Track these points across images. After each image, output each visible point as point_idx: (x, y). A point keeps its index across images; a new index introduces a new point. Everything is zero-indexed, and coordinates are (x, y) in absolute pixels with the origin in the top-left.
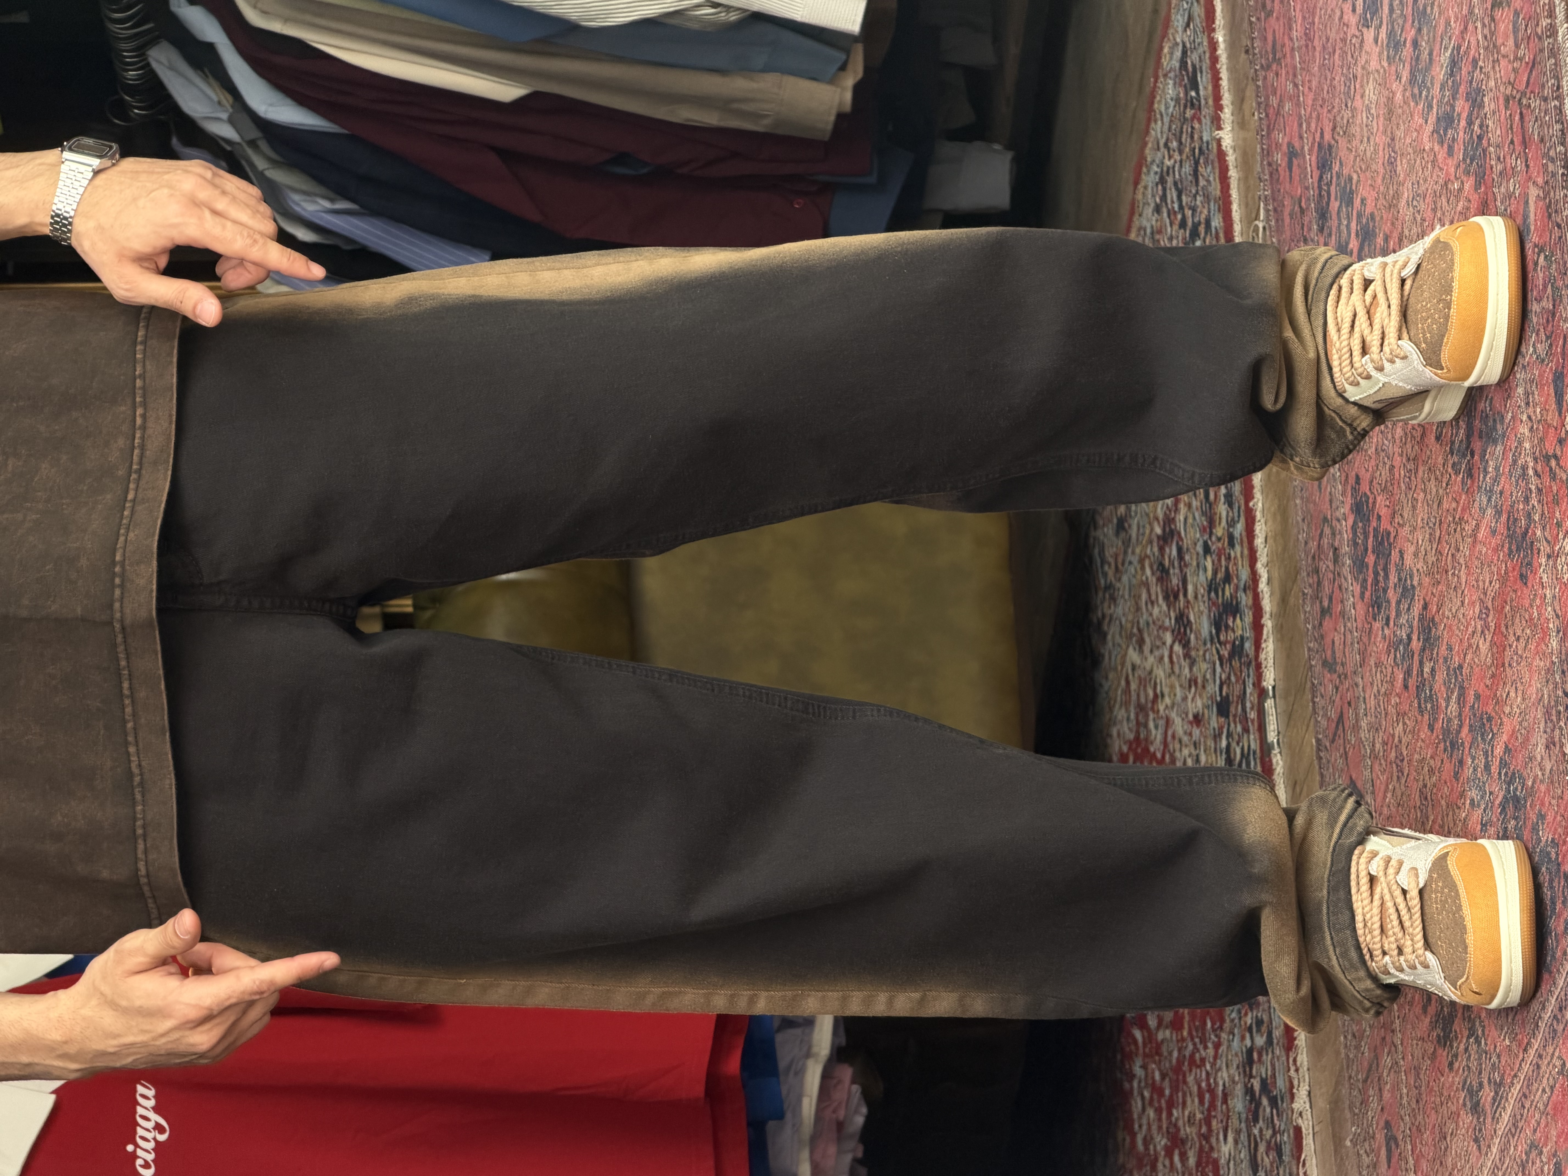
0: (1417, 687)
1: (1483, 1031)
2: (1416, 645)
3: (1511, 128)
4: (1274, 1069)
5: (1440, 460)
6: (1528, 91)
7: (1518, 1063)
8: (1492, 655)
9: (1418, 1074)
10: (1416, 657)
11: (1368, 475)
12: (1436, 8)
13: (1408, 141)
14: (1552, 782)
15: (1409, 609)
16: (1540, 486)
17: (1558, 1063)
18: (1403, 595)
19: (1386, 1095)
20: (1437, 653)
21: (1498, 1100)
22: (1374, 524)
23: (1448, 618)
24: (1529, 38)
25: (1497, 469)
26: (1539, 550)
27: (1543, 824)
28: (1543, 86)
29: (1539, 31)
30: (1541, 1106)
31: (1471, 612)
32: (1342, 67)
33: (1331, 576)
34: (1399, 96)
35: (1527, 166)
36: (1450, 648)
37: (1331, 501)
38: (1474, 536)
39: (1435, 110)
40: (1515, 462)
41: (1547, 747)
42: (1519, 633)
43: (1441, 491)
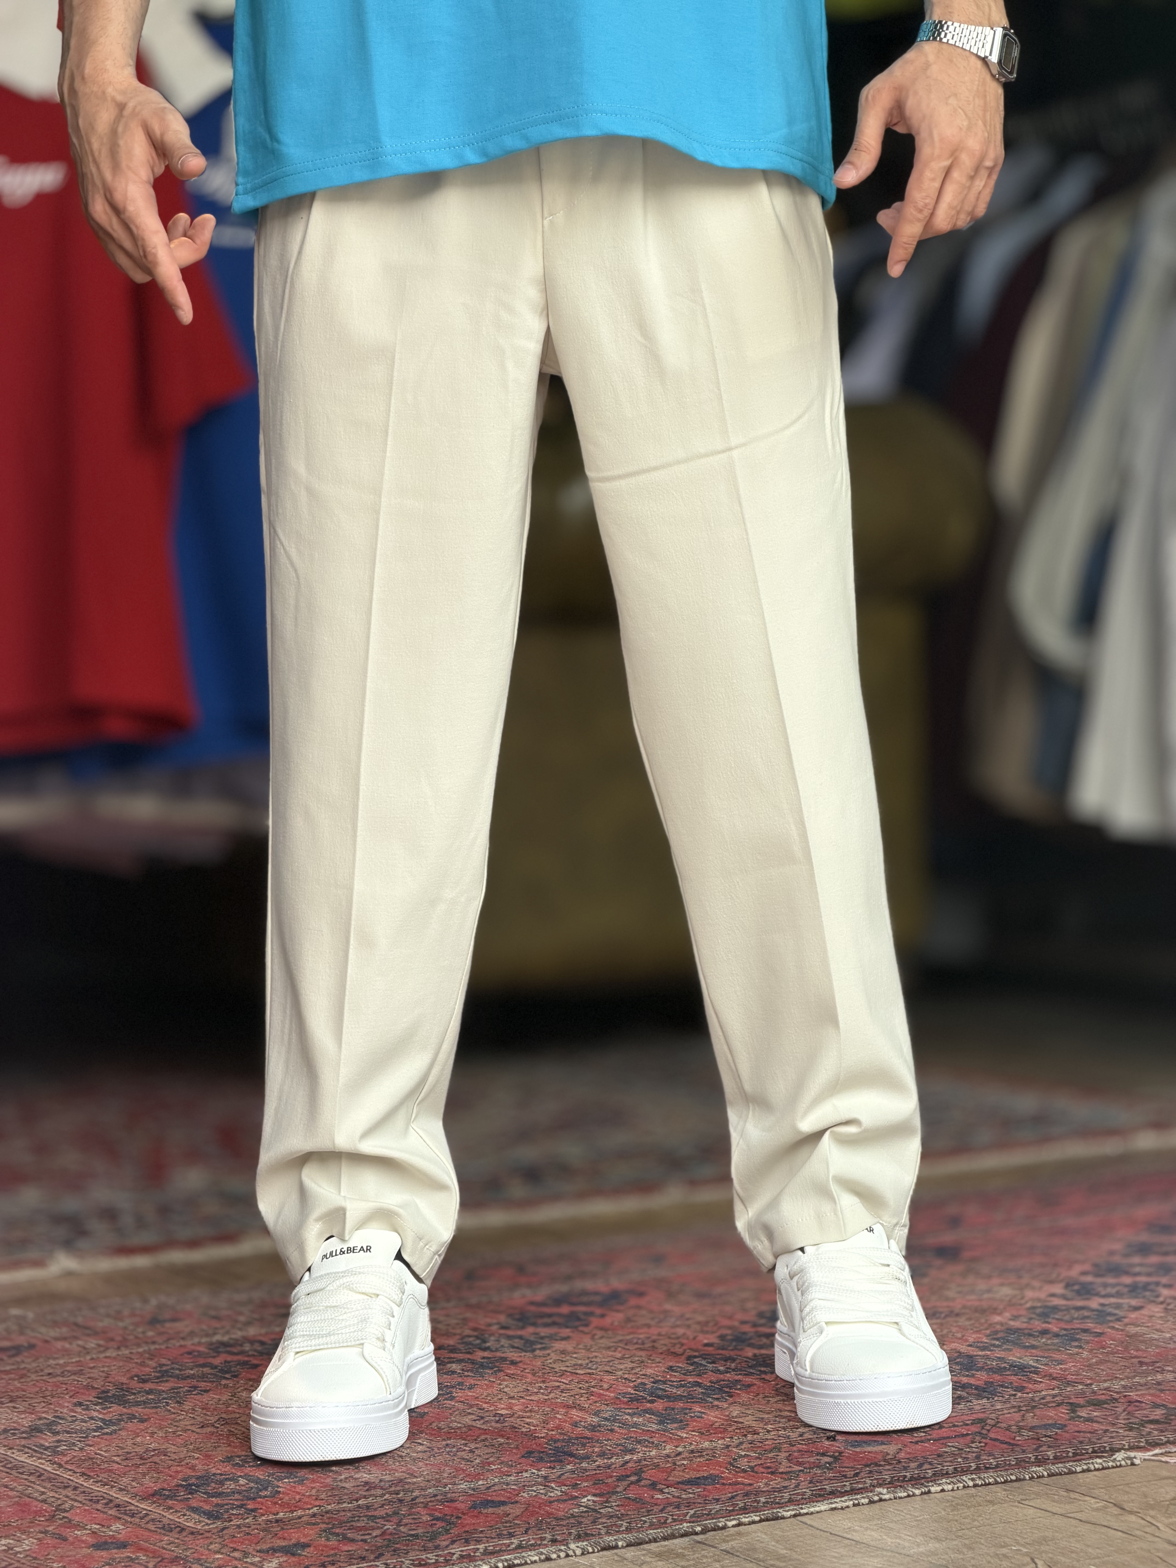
1: (107, 1434)
2: (479, 1355)
3: (954, 1426)
5: (649, 1371)
6: (987, 1441)
7: (73, 1467)
8: (460, 1428)
9: (75, 1374)
11: (643, 1303)
12: (1076, 1350)
13: (954, 1330)
14: (333, 1489)
15: (513, 1347)
16: (614, 1466)
17: (66, 1506)
18: (527, 1341)
19: (59, 1345)
20: (468, 1376)
21: (39, 1451)
22: (598, 1311)
23: (500, 1384)
24: (1038, 1439)
25: (635, 1425)
26: (553, 1468)
27: (295, 1482)
28: (990, 1454)
29: (1044, 1448)
30: (30, 1491)
31: (502, 1406)
34: (998, 1319)
35: (917, 1443)
36: (471, 1388)
37: (623, 1270)
38: (574, 1406)
39: (980, 1353)
40: (639, 1442)
41: (366, 1483)
42: (477, 1452)
43: (620, 1373)
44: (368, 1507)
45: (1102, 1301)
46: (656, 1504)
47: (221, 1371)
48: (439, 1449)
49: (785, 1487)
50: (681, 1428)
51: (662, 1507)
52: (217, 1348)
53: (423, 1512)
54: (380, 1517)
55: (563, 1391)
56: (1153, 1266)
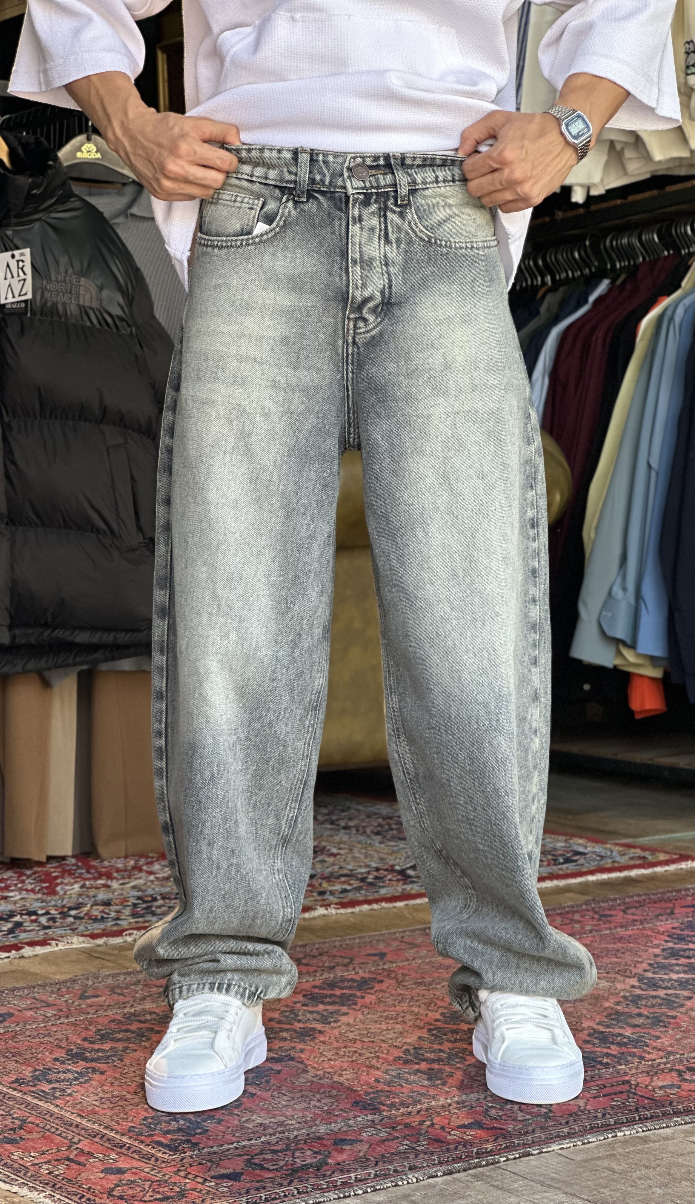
0: (273, 1028)
1: (82, 1082)
2: (298, 1026)
3: (613, 1086)
4: (30, 931)
5: (409, 1040)
6: (637, 1097)
7: (70, 1109)
8: (305, 1082)
9: (46, 1036)
10: (289, 1026)
11: (384, 988)
13: (585, 1012)
14: (241, 1129)
15: (315, 1019)
16: (412, 1114)
17: (75, 1140)
18: (323, 1015)
19: (28, 1013)
20: (296, 1042)
21: (44, 1096)
22: (358, 994)
23: (319, 1049)
24: (668, 1096)
25: (414, 1082)
26: (375, 1114)
27: (215, 1123)
28: (644, 1108)
29: (674, 1104)
30: (48, 1127)
31: (327, 1066)
32: (611, 963)
33: (321, 964)
34: (607, 1004)
35: (594, 1098)
36: (302, 1051)
37: (363, 963)
38: (372, 1067)
39: (607, 1030)
40: (421, 1095)
42: (323, 1101)
43: (390, 1041)
44: (269, 1143)
45: (666, 991)
46: (450, 1144)
47: (138, 1035)
48: (298, 1098)
49: (527, 1132)
50: (444, 1084)
51: (454, 1146)
52: (130, 1017)
53: (306, 1147)
54: (279, 1151)
55: (360, 1055)
56: (685, 966)
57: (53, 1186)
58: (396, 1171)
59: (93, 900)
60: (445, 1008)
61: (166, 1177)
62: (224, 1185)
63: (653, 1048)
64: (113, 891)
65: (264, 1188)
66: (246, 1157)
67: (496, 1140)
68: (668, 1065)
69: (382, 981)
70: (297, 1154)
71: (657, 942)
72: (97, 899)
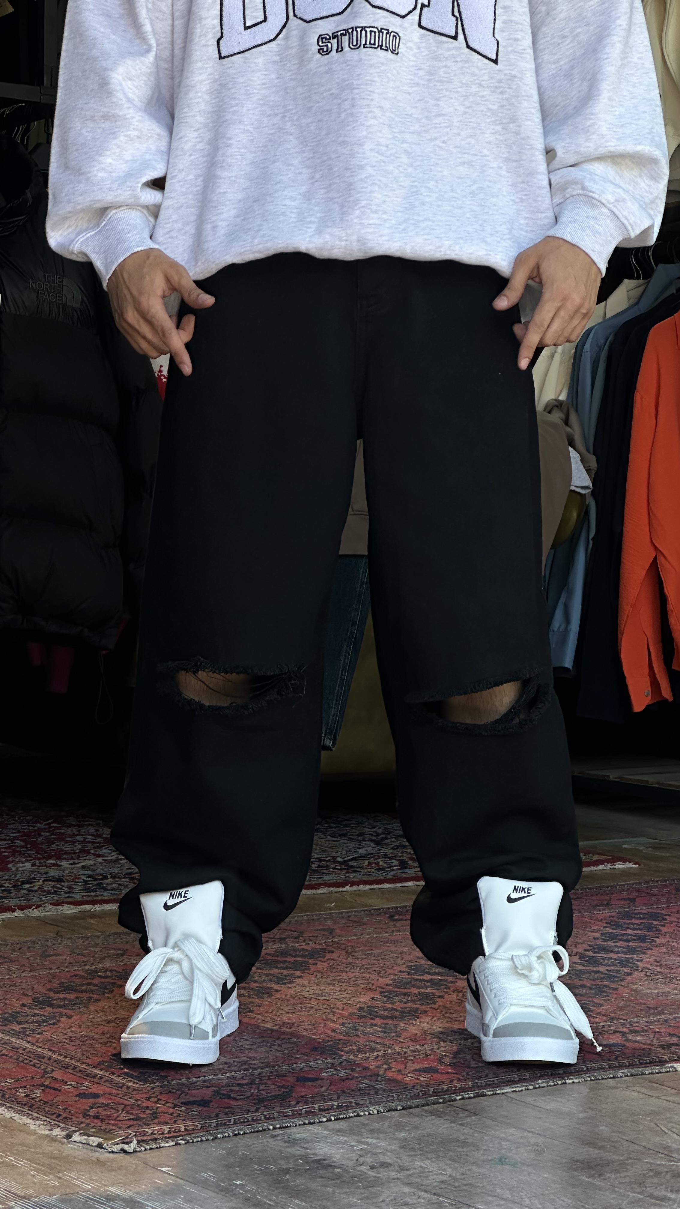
1: (51, 1024)
5: (361, 1000)
9: (12, 986)
11: (335, 957)
12: (606, 998)
15: (272, 981)
16: (370, 1059)
17: (49, 1070)
18: (278, 978)
21: (15, 1033)
22: (310, 961)
23: (276, 1004)
24: (613, 1052)
25: (369, 1033)
26: (334, 1058)
29: (620, 1059)
30: (21, 1059)
31: (285, 1018)
36: (260, 1005)
37: (312, 936)
38: (328, 1020)
40: (378, 1044)
41: (226, 1063)
42: (284, 1046)
43: (345, 1000)
44: (235, 1078)
45: (607, 968)
47: (101, 988)
50: (399, 1036)
51: (412, 1086)
52: (92, 973)
53: (269, 1082)
54: (245, 1085)
55: (316, 1010)
56: (624, 948)
57: (31, 1106)
58: (357, 1104)
59: (45, 876)
60: (396, 975)
61: (139, 1103)
62: (194, 1109)
63: (597, 1014)
64: (64, 870)
65: (233, 1114)
66: (214, 1088)
67: (452, 1081)
68: (612, 1028)
69: (333, 952)
70: (261, 1087)
71: (596, 928)
72: (49, 875)
